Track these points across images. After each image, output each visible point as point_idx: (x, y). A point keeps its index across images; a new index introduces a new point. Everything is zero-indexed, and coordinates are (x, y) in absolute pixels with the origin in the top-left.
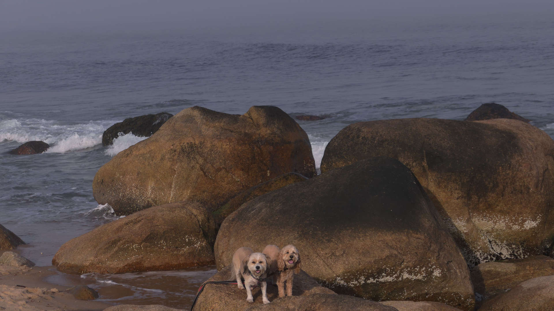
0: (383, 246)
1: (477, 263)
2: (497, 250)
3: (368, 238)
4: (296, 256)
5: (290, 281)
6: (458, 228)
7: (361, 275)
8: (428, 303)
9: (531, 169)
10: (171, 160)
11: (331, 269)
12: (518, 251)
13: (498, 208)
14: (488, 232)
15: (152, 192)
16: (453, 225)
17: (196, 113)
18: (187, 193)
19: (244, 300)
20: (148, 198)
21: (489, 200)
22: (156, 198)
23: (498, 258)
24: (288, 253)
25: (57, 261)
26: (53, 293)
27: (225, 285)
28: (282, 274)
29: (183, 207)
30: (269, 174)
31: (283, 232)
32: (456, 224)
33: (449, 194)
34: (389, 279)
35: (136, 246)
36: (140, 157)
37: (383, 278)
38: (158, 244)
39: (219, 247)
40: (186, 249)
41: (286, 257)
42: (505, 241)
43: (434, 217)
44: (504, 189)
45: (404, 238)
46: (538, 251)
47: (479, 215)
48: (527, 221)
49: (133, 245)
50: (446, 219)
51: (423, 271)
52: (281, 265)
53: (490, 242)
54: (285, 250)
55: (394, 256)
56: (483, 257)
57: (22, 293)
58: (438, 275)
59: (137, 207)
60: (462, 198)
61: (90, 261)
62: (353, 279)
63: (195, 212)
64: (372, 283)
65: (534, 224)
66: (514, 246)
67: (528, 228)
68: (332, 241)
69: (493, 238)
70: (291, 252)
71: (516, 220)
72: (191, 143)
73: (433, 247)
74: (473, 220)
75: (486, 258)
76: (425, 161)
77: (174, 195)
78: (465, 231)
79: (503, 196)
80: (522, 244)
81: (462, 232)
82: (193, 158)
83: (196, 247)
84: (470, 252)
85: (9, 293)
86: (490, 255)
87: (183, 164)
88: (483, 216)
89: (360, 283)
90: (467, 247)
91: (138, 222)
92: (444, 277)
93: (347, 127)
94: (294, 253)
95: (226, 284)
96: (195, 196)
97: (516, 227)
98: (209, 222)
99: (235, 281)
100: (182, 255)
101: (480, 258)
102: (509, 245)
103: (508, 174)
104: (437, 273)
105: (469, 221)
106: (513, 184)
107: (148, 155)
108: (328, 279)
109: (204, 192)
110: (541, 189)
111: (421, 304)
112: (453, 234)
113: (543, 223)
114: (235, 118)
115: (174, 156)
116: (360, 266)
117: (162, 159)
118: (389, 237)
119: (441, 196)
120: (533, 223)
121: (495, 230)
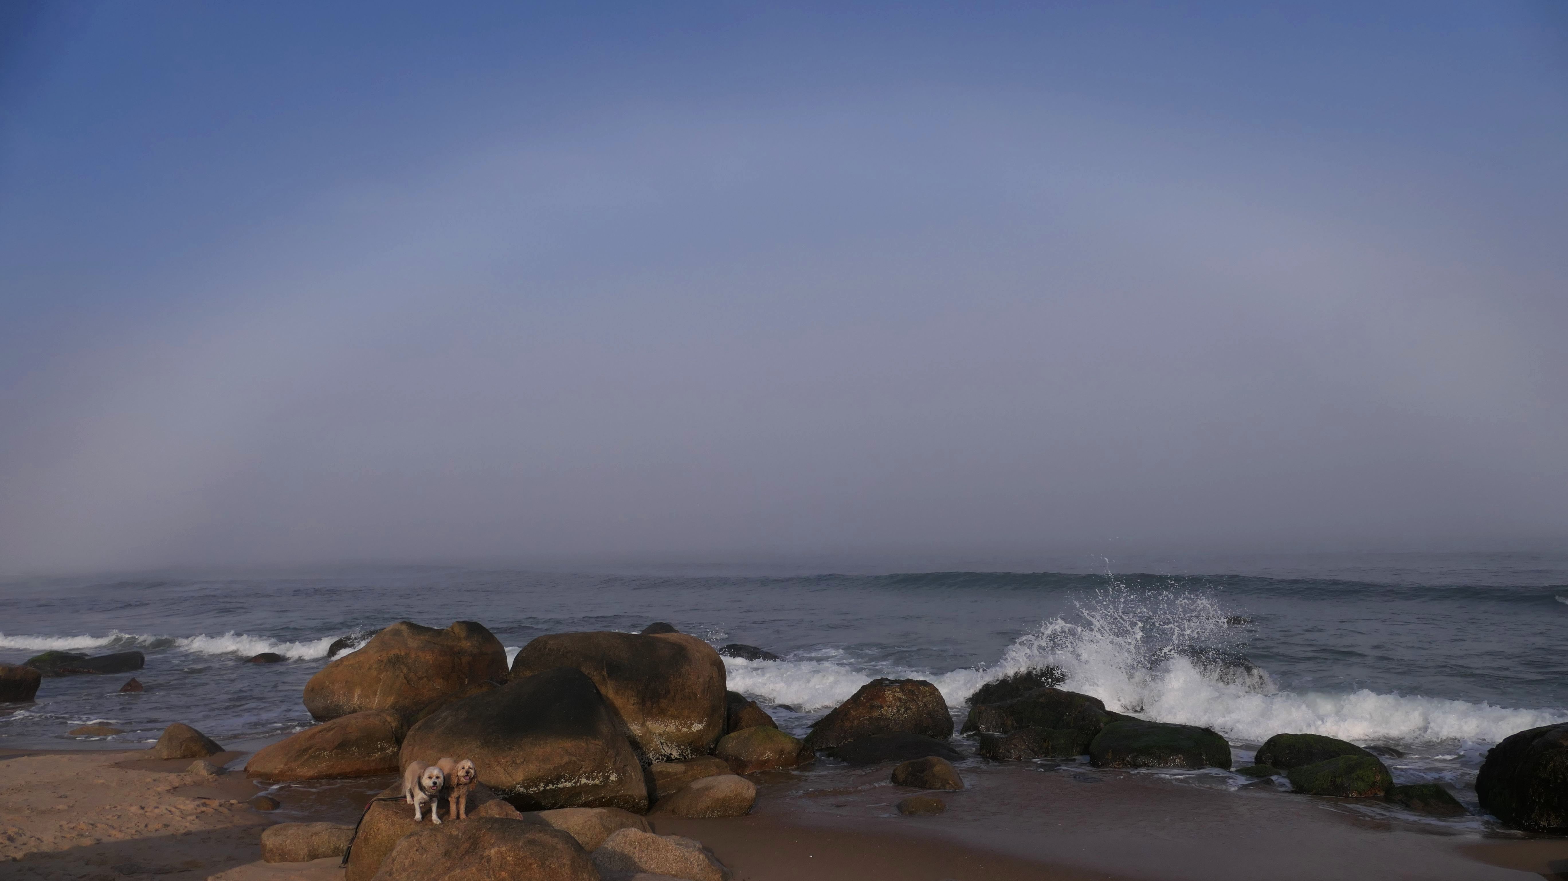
0: (562, 753)
1: (650, 764)
2: (667, 751)
3: (549, 745)
4: (472, 771)
5: (464, 796)
6: (633, 732)
7: (540, 782)
8: (604, 809)
9: (698, 678)
10: (378, 669)
11: (511, 777)
12: (686, 752)
13: (670, 712)
14: (660, 734)
15: (358, 699)
16: (629, 729)
17: (404, 628)
18: (391, 700)
19: (411, 818)
20: (354, 704)
21: (662, 705)
22: (361, 704)
23: (669, 759)
24: (463, 768)
25: (249, 769)
26: (232, 804)
27: (394, 802)
28: (456, 790)
29: (378, 715)
30: (466, 683)
31: (466, 740)
32: (632, 728)
33: (626, 700)
34: (568, 784)
35: (327, 753)
36: (349, 667)
37: (561, 784)
38: (350, 751)
39: (403, 755)
40: (378, 755)
41: (461, 773)
42: (675, 743)
43: (612, 724)
44: (675, 696)
45: (583, 745)
46: (704, 751)
47: (652, 719)
48: (695, 725)
49: (324, 752)
50: (623, 724)
51: (601, 776)
52: (455, 781)
53: (662, 743)
54: (460, 766)
55: (573, 762)
56: (655, 758)
57: (196, 807)
58: (614, 779)
59: (343, 713)
60: (638, 704)
61: (280, 769)
62: (532, 786)
63: (389, 719)
64: (551, 789)
65: (700, 727)
66: (682, 747)
67: (695, 731)
68: (513, 749)
69: (664, 740)
70: (466, 768)
71: (685, 723)
72: (398, 654)
73: (611, 752)
74: (647, 724)
75: (658, 759)
76: (605, 670)
77: (379, 701)
78: (640, 734)
79: (673, 702)
80: (690, 745)
81: (637, 735)
82: (398, 668)
83: (388, 753)
84: (644, 753)
85: (182, 807)
86: (662, 755)
87: (388, 673)
88: (656, 720)
89: (539, 789)
90: (641, 748)
91: (332, 729)
92: (620, 781)
93: (535, 639)
94: (471, 768)
95: (396, 800)
96: (398, 702)
97: (685, 730)
98: (402, 728)
99: (405, 797)
100: (373, 761)
101: (652, 759)
102: (678, 746)
103: (679, 682)
104: (613, 777)
105: (643, 725)
106: (683, 691)
107: (357, 665)
108: (507, 787)
109: (406, 698)
110: (707, 695)
111: (597, 811)
112: (629, 737)
113: (708, 725)
114: (439, 632)
115: (380, 666)
116: (540, 773)
117: (370, 669)
118: (568, 744)
119: (619, 702)
120: (700, 725)
121: (666, 733)
